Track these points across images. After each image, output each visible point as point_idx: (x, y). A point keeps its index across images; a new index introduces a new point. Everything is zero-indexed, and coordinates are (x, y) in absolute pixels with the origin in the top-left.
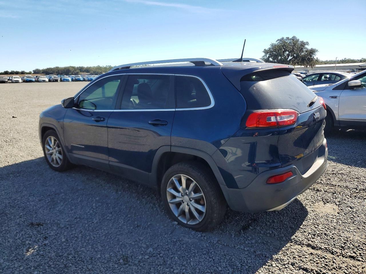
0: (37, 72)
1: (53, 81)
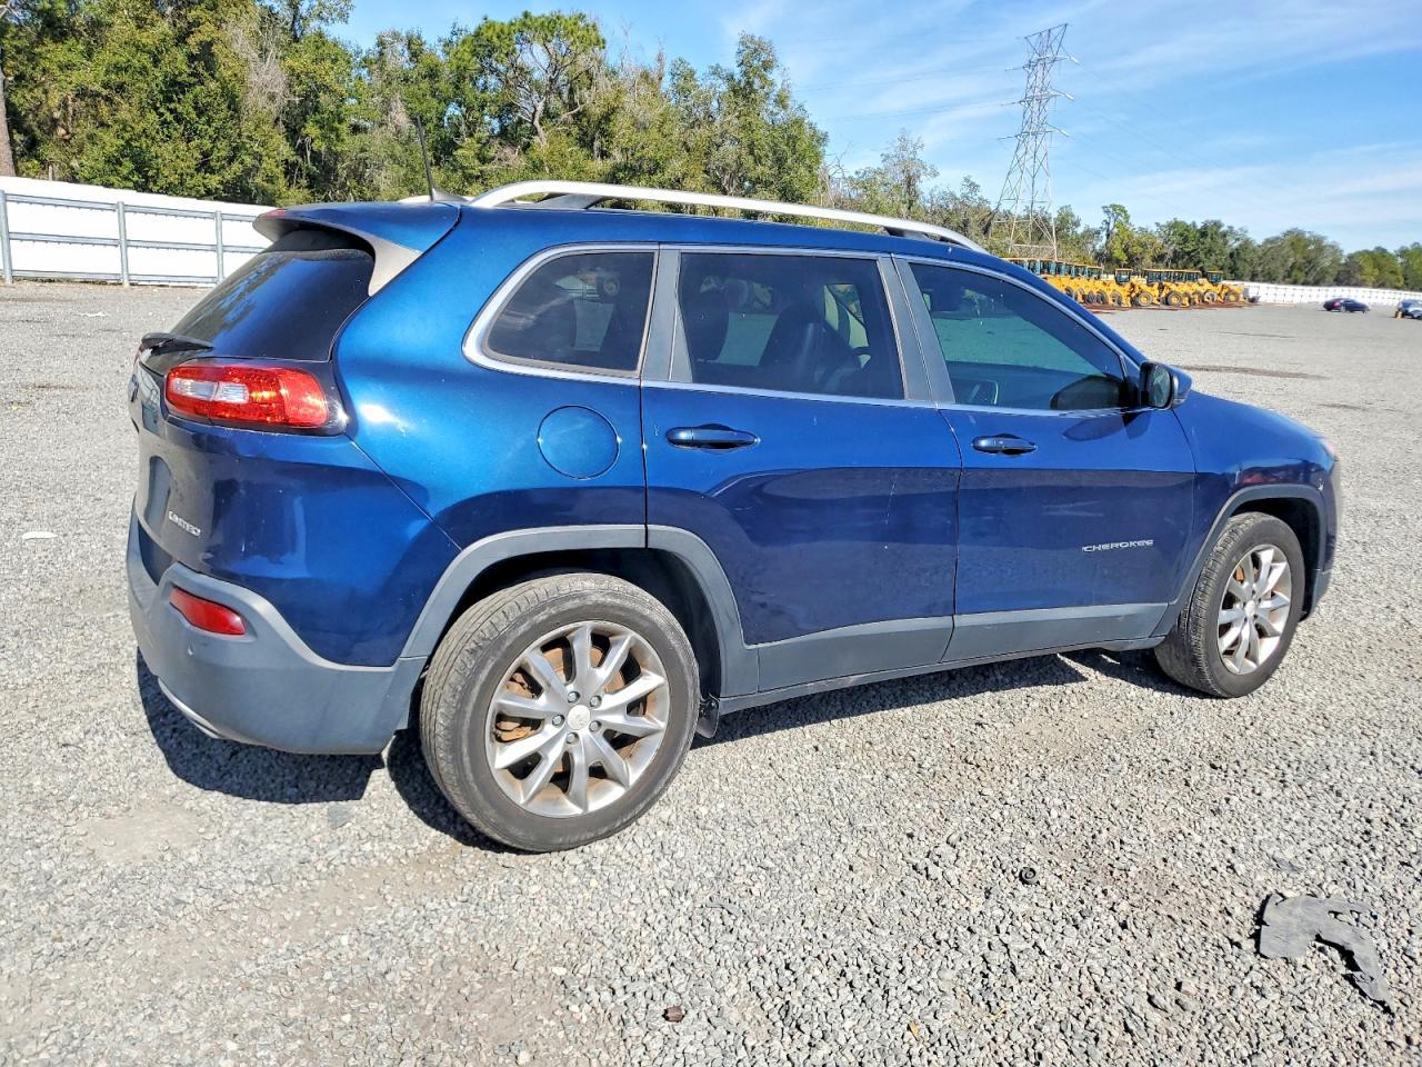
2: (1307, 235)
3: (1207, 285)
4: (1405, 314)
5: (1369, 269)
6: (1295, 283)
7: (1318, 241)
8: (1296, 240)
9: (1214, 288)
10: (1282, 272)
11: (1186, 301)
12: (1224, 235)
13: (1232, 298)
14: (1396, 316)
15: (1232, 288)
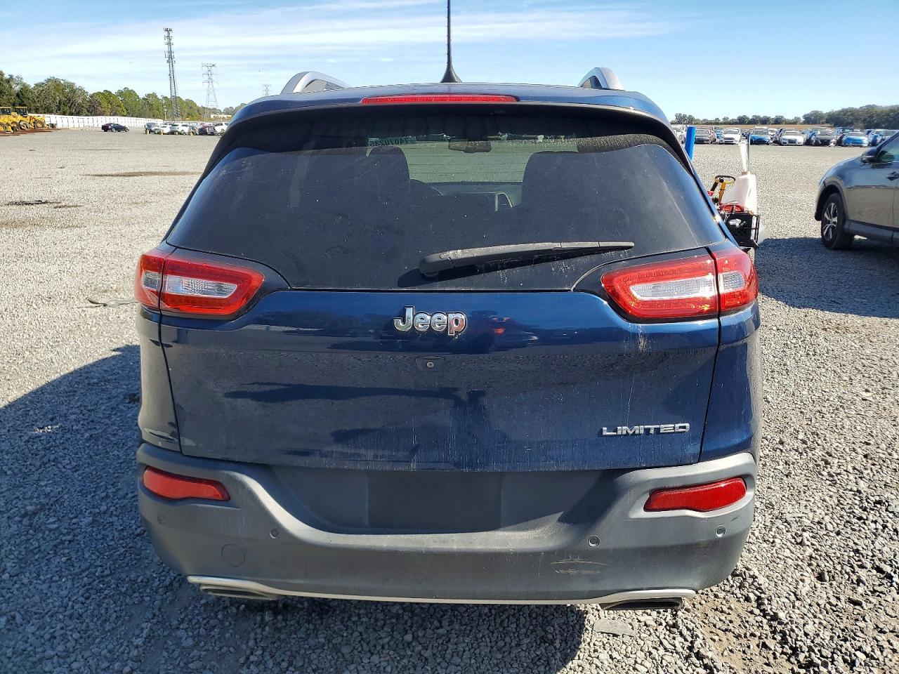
0: (812, 119)
1: (817, 144)
2: (62, 82)
3: (20, 117)
4: (151, 131)
5: (105, 104)
6: (64, 114)
7: (71, 86)
8: (54, 85)
9: (24, 119)
10: (54, 107)
11: (9, 129)
12: (8, 81)
13: (39, 125)
14: (146, 133)
15: (37, 118)
